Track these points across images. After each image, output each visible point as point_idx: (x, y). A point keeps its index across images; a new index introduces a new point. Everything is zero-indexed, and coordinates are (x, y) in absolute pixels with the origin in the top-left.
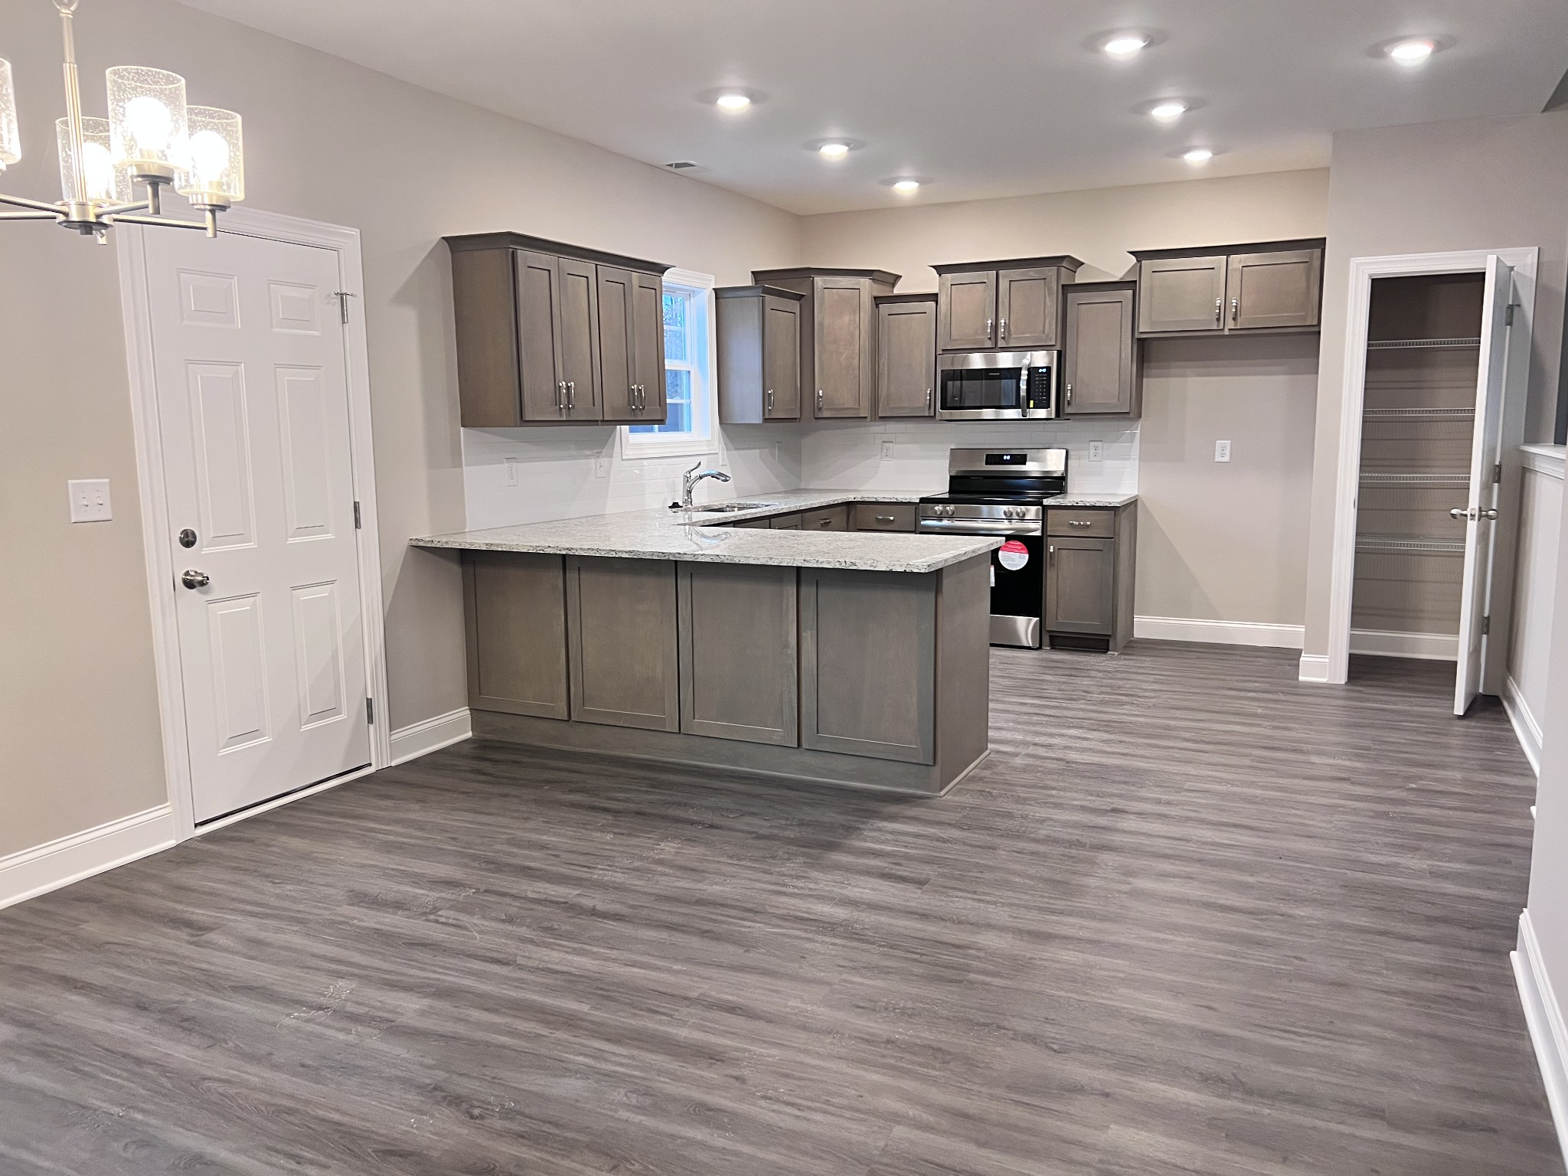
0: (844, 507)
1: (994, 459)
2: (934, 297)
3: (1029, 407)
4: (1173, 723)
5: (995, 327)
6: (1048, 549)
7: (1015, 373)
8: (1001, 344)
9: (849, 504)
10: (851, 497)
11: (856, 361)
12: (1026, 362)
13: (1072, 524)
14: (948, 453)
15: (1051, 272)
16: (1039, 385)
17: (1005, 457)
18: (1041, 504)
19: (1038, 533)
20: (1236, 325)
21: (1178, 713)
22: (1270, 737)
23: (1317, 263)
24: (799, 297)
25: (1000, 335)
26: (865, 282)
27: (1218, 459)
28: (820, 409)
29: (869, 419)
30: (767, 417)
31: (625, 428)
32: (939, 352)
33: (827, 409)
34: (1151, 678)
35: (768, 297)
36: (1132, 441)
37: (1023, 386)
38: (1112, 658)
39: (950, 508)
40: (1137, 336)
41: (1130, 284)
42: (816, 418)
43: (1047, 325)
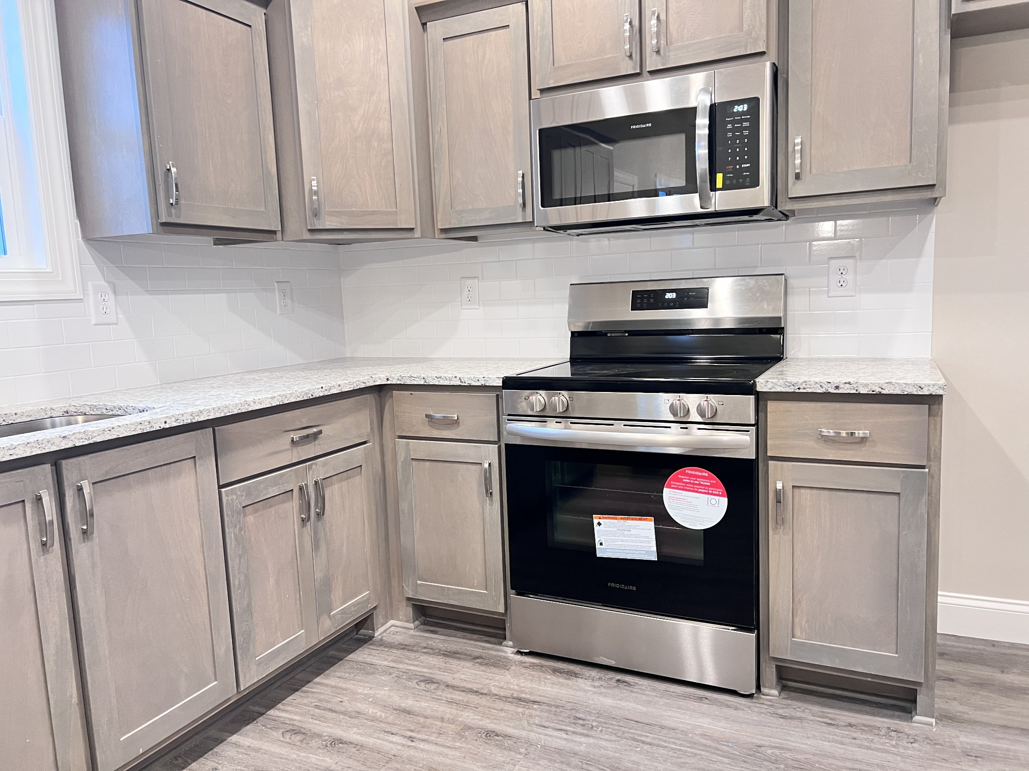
0: (370, 398)
1: (648, 299)
3: (713, 188)
5: (640, 31)
6: (769, 485)
7: (683, 118)
8: (651, 61)
9: (381, 390)
10: (381, 375)
11: (384, 126)
13: (820, 434)
14: (567, 292)
16: (734, 138)
17: (669, 296)
18: (749, 389)
19: (750, 454)
28: (316, 214)
29: (417, 234)
30: (163, 218)
32: (536, 94)
33: (331, 214)
36: (919, 254)
39: (561, 398)
43: (747, 13)
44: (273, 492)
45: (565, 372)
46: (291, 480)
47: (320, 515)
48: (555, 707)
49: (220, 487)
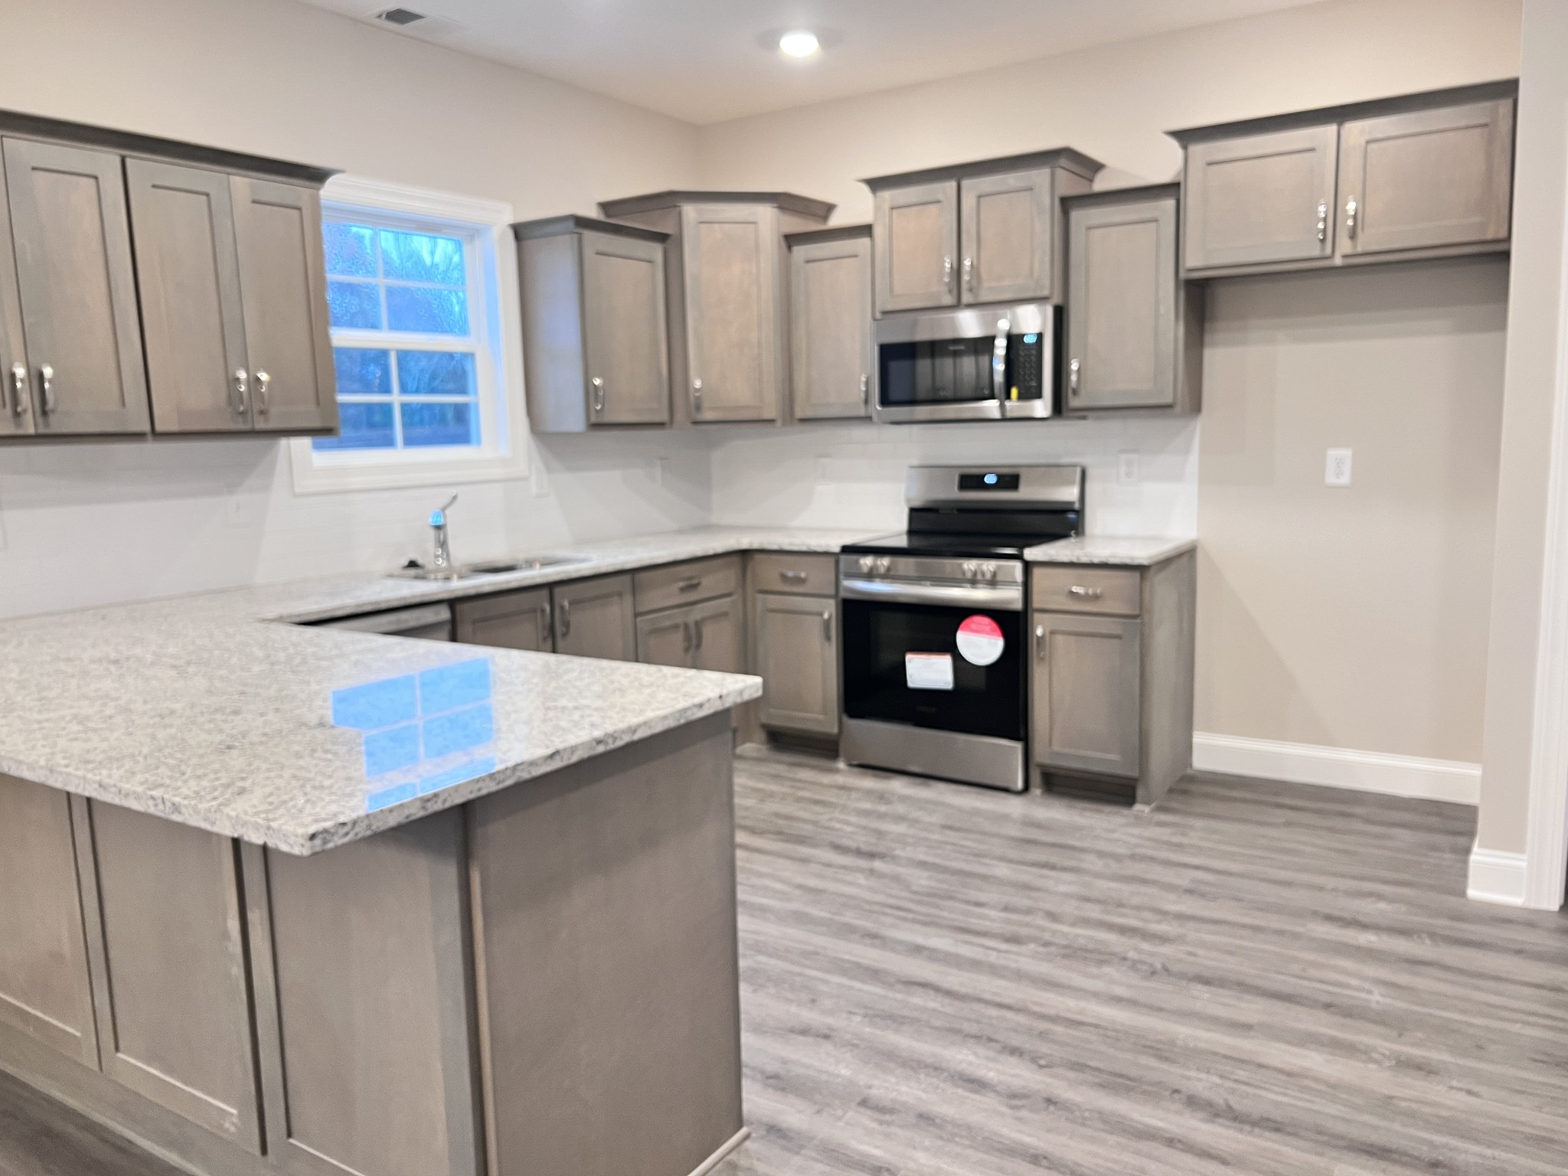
0: (735, 559)
1: (971, 480)
2: (866, 230)
3: (1008, 397)
4: (1184, 1032)
5: (957, 272)
6: (1033, 631)
7: (985, 344)
8: (966, 298)
9: (744, 555)
10: (745, 542)
11: (754, 336)
12: (1003, 325)
13: (1072, 593)
14: (909, 471)
15: (1040, 177)
16: (1024, 362)
17: (988, 479)
18: (1018, 557)
19: (1018, 606)
20: (1355, 246)
21: (1203, 999)
22: (1386, 1105)
23: (1505, 126)
24: (662, 238)
25: (964, 286)
26: (766, 213)
27: (1331, 479)
28: (698, 408)
29: (779, 423)
30: (593, 419)
31: (305, 442)
32: (878, 315)
33: (710, 409)
34: (1184, 878)
35: (589, 235)
37: (1000, 367)
38: (1139, 820)
39: (883, 561)
40: (1183, 275)
41: (1172, 189)
42: (696, 423)
43: (1036, 265)
44: (667, 623)
45: (902, 542)
46: (679, 617)
47: (698, 646)
48: (869, 793)
49: (636, 615)
